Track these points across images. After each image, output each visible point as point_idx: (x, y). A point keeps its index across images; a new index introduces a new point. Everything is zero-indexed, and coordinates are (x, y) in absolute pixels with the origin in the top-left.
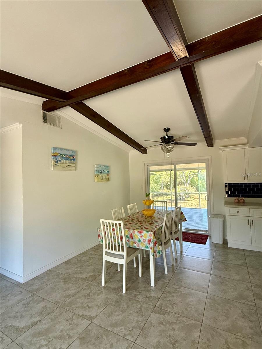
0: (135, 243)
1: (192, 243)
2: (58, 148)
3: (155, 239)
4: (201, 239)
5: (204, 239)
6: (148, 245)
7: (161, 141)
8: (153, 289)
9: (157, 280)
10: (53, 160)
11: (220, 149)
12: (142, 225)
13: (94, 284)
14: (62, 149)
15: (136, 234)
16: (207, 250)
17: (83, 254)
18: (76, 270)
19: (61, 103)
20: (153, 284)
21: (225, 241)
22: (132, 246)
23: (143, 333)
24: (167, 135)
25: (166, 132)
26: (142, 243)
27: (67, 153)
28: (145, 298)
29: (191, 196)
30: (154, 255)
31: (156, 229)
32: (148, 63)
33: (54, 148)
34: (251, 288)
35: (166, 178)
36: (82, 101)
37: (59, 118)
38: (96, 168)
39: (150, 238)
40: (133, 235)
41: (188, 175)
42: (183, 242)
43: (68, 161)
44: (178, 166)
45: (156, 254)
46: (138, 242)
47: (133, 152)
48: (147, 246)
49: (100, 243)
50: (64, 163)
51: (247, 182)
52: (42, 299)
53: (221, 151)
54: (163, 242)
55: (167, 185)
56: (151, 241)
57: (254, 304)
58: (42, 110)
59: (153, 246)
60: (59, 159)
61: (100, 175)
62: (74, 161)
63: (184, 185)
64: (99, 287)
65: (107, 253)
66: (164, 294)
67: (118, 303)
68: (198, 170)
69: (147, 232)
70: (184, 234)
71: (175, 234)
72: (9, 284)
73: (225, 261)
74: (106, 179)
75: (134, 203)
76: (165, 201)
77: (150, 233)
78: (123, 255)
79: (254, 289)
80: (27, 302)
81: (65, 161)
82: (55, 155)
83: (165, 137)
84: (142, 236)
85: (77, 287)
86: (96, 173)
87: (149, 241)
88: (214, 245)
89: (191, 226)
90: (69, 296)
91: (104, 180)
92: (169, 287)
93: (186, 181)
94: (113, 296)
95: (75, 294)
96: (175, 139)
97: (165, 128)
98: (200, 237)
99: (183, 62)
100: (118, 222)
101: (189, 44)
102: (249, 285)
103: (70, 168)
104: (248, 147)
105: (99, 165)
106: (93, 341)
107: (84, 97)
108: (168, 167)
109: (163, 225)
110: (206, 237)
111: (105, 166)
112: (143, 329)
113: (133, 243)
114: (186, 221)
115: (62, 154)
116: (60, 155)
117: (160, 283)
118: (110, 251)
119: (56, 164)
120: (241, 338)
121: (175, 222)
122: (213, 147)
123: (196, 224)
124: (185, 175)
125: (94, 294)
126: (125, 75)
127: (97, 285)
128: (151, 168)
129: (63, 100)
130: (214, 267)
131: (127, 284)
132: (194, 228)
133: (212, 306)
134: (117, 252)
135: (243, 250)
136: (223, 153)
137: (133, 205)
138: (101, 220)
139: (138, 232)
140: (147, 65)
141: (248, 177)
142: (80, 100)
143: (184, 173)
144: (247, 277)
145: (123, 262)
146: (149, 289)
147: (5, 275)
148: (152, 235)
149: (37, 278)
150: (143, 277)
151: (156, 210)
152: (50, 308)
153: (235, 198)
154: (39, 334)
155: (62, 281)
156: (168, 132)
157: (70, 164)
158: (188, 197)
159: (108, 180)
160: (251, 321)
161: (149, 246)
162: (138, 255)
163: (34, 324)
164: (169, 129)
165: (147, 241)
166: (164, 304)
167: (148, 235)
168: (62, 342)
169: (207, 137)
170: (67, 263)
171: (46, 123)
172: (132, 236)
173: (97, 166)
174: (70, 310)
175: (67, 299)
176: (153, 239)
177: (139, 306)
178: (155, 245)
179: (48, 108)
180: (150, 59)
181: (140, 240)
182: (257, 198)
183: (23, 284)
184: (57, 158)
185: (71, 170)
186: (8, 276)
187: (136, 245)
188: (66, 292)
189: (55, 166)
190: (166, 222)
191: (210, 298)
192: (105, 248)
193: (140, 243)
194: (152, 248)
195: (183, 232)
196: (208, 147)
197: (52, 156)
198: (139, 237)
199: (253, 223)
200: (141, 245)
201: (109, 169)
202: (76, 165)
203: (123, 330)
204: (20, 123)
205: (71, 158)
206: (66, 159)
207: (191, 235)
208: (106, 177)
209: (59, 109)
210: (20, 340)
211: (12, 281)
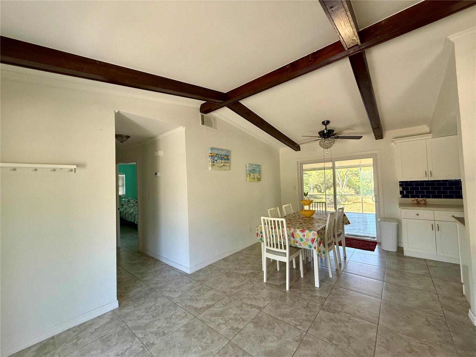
0: (296, 242)
1: (356, 249)
2: (215, 149)
3: (319, 239)
4: (368, 245)
5: (371, 246)
6: (311, 244)
7: (319, 136)
8: (317, 289)
9: (321, 281)
10: (210, 160)
11: (393, 141)
12: (302, 224)
13: (256, 280)
14: (218, 149)
15: (298, 232)
16: (376, 257)
17: (239, 252)
18: (235, 266)
19: (219, 104)
20: (317, 285)
21: (400, 250)
22: (293, 245)
23: (314, 326)
24: (326, 129)
25: (325, 126)
26: (304, 242)
27: (222, 153)
28: (311, 297)
29: (349, 200)
30: (319, 254)
31: (319, 229)
32: (313, 56)
33: (211, 148)
34: (438, 299)
35: (316, 178)
36: (239, 101)
37: (215, 119)
38: (248, 168)
39: (313, 237)
40: (295, 234)
41: (345, 175)
42: (346, 247)
43: (223, 161)
44: (337, 164)
45: (321, 254)
46: (299, 241)
47: (284, 150)
48: (311, 246)
49: (259, 241)
50: (220, 162)
51: (429, 180)
52: (210, 288)
53: (393, 144)
54: (326, 243)
55: (318, 186)
56: (315, 240)
57: (443, 315)
58: (200, 112)
59: (318, 246)
60: (216, 159)
61: (252, 174)
62: (228, 161)
63: (340, 186)
64: (261, 283)
65: (268, 251)
66: (331, 295)
67: (283, 298)
68: (359, 168)
69: (310, 231)
70: (347, 239)
71: (338, 237)
72: (178, 274)
73: (401, 269)
74: (258, 178)
75: (289, 204)
76: (324, 202)
77: (313, 232)
78: (286, 253)
79: (441, 299)
80: (197, 289)
81: (220, 161)
82: (212, 155)
83: (324, 131)
84: (305, 235)
85: (240, 281)
86: (248, 173)
87: (313, 240)
88: (385, 253)
89: (354, 232)
90: (234, 288)
91: (256, 180)
92: (336, 289)
93: (342, 182)
94: (276, 292)
95: (239, 287)
96: (336, 133)
97: (324, 121)
98: (367, 244)
99: (353, 51)
100: (280, 220)
101: (360, 30)
102: (434, 296)
103: (225, 168)
104: (431, 137)
105: (250, 164)
106: (266, 326)
107: (242, 97)
108: (321, 165)
109: (326, 225)
110: (374, 244)
111: (256, 165)
112: (313, 322)
113: (295, 242)
114: (350, 224)
115: (218, 154)
116: (216, 156)
117: (325, 284)
118: (272, 249)
119: (214, 164)
120: (427, 344)
121: (338, 225)
122: (383, 139)
123: (359, 230)
124: (340, 175)
125: (258, 288)
126: (287, 70)
127: (259, 281)
128: (305, 167)
129: (222, 101)
130: (386, 275)
131: (290, 282)
132: (357, 233)
133: (389, 311)
134: (279, 250)
135: (425, 259)
136: (395, 145)
137: (288, 206)
138: (262, 218)
139: (300, 231)
140: (311, 58)
141: (431, 173)
142: (237, 100)
143: (339, 173)
144: (432, 287)
145: (286, 259)
146: (313, 289)
147: (173, 266)
148: (316, 234)
149: (200, 270)
150: (305, 278)
151: (315, 211)
152: (219, 296)
153: (413, 199)
154: (216, 315)
155: (224, 275)
156: (327, 126)
157: (225, 164)
158: (344, 200)
159: (259, 179)
160: (439, 330)
161: (313, 246)
162: (299, 255)
163: (209, 307)
164: (328, 122)
165: (310, 240)
166: (332, 304)
167: (311, 235)
168: (237, 323)
169: (375, 128)
170: (225, 260)
171: (204, 124)
172: (293, 235)
173: (249, 165)
174: (238, 299)
175: (233, 290)
176: (318, 238)
177: (305, 303)
178: (319, 244)
179: (205, 110)
180: (315, 51)
181: (302, 239)
182: (443, 198)
183: (190, 275)
184: (214, 158)
185: (225, 170)
186: (176, 267)
187: (297, 244)
188: (230, 284)
189: (213, 165)
190: (330, 223)
191: (386, 304)
192: (266, 246)
193: (302, 243)
194: (317, 248)
195: (345, 238)
196: (376, 139)
197: (210, 156)
198: (301, 236)
199: (438, 228)
200: (303, 244)
201: (260, 169)
202: (230, 165)
203: (293, 321)
204: (183, 126)
205: (225, 158)
206: (221, 159)
207: (355, 240)
208: (257, 176)
209: (215, 111)
210: (201, 316)
211: (180, 271)
